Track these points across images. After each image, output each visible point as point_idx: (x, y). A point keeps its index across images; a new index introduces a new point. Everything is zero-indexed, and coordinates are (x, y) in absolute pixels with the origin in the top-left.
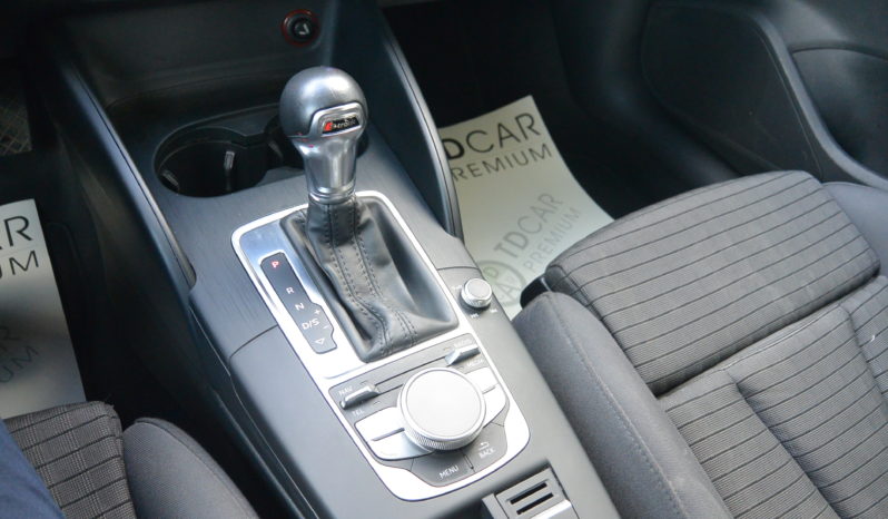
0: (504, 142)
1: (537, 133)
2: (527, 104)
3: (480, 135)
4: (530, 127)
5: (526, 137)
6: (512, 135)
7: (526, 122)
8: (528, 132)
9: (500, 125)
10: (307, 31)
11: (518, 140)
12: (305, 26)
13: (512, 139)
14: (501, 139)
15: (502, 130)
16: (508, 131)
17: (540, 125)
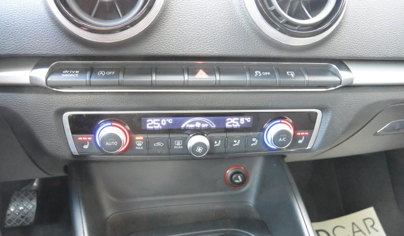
0: (356, 234)
1: (377, 231)
2: (370, 212)
3: (341, 228)
4: (372, 226)
5: (370, 233)
6: (360, 231)
7: (369, 223)
8: (371, 229)
9: (353, 224)
10: (241, 180)
11: (365, 234)
12: (239, 177)
13: (360, 233)
14: (354, 232)
15: (355, 227)
16: (358, 227)
17: (378, 225)
